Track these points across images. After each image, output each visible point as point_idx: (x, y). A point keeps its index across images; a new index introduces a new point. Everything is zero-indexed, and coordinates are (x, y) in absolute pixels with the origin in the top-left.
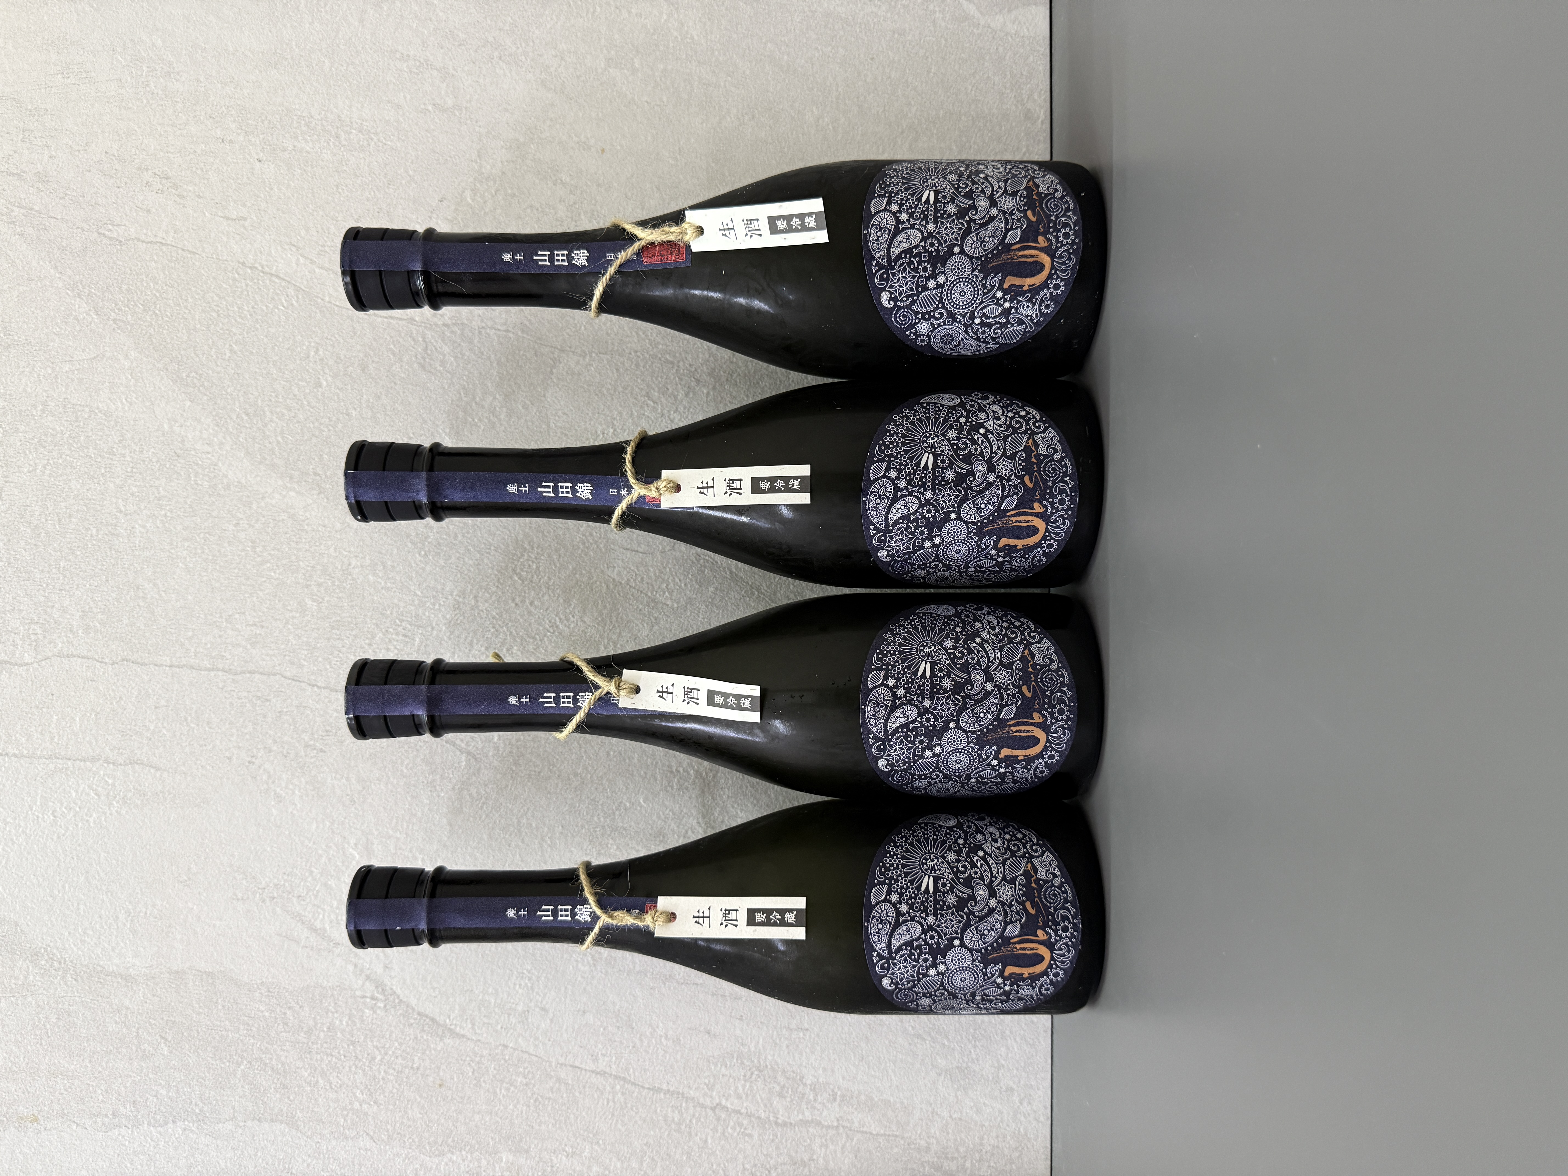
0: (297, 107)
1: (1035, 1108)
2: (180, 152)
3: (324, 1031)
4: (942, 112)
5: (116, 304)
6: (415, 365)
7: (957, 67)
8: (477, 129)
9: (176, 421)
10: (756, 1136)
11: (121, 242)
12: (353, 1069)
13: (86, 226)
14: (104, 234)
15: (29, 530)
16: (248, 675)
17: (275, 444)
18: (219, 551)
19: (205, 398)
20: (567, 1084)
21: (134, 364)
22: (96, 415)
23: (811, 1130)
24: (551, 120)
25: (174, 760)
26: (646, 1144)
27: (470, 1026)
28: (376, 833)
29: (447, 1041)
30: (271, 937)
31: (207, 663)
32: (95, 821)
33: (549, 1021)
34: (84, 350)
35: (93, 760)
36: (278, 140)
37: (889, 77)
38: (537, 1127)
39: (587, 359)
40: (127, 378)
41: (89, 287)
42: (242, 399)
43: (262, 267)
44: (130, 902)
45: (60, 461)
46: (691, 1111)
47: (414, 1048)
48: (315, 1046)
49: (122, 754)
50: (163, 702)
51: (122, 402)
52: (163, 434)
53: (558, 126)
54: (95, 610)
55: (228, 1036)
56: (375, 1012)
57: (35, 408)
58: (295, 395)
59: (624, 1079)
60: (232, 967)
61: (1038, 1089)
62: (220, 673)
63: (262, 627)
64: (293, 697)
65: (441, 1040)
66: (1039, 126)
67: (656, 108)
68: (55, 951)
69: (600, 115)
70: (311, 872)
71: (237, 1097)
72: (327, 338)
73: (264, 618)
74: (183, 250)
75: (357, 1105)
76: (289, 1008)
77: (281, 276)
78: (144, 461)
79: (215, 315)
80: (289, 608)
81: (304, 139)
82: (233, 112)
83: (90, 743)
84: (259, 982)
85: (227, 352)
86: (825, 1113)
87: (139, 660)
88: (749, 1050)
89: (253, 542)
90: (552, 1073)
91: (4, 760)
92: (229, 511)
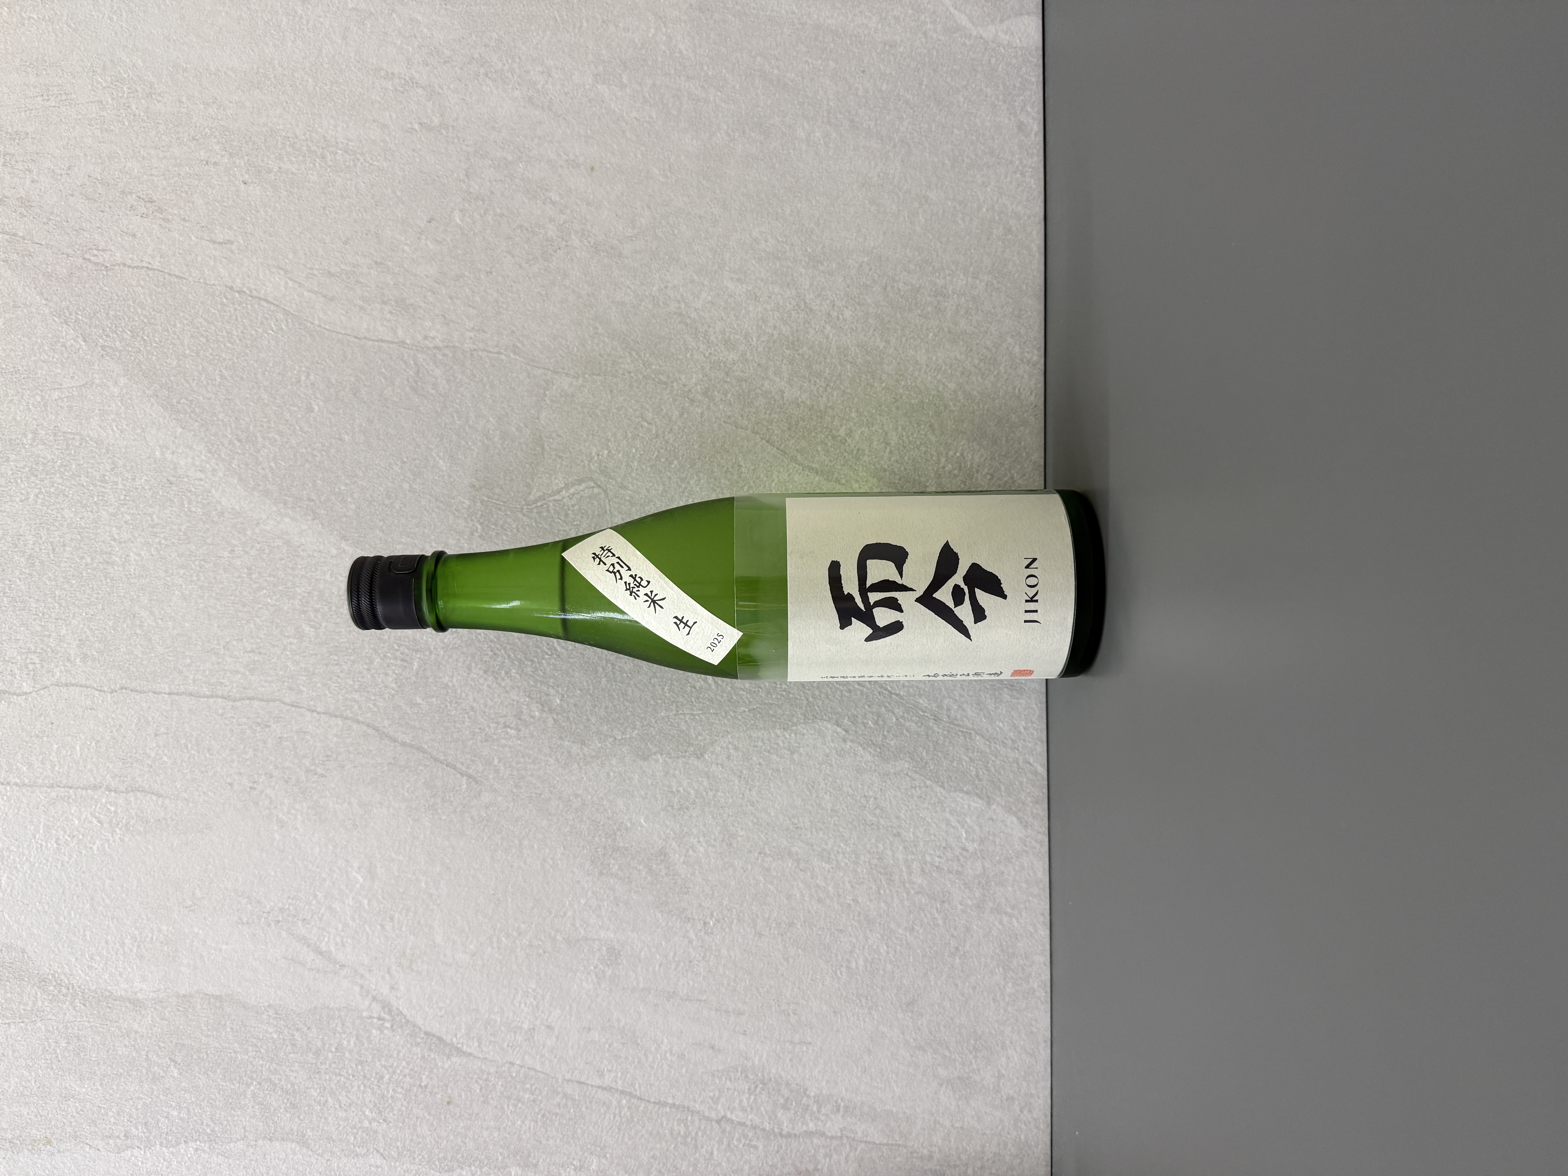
0: (281, 127)
1: (1035, 1116)
2: (164, 175)
3: (332, 1052)
4: (934, 126)
5: (104, 331)
6: (408, 388)
7: (949, 79)
8: (464, 147)
9: (167, 448)
10: (761, 1147)
11: (106, 267)
12: (362, 1088)
13: (70, 251)
14: (89, 260)
15: (23, 559)
16: (247, 702)
17: (267, 470)
18: (215, 578)
19: (197, 424)
20: (573, 1100)
21: (124, 391)
22: (87, 442)
23: (815, 1141)
24: (540, 138)
25: (176, 787)
26: (654, 1157)
27: (476, 1044)
28: (378, 856)
29: (454, 1059)
30: (277, 960)
31: (205, 690)
32: (98, 848)
33: (554, 1039)
34: (72, 378)
35: (95, 788)
36: (263, 161)
37: (880, 91)
38: (544, 1142)
39: (580, 380)
40: (117, 405)
41: (76, 313)
42: (233, 425)
43: (251, 291)
44: (136, 928)
45: (52, 490)
46: (697, 1123)
47: (421, 1067)
48: (323, 1067)
49: (124, 782)
50: (163, 730)
51: (112, 430)
52: (155, 461)
53: (546, 145)
54: (91, 638)
55: (237, 1058)
56: (382, 1032)
57: (26, 437)
58: (287, 421)
59: (630, 1094)
60: (239, 990)
61: (1039, 1098)
62: (220, 700)
63: (260, 653)
64: (293, 722)
65: (448, 1058)
66: (1033, 139)
67: (645, 125)
68: (63, 977)
69: (589, 132)
70: (315, 896)
71: (248, 1118)
72: (318, 363)
73: (262, 645)
74: (170, 274)
75: (366, 1124)
76: (298, 1030)
77: (270, 300)
78: (137, 489)
79: (204, 340)
80: (286, 634)
81: (290, 160)
82: (217, 133)
83: (91, 771)
84: (266, 1004)
85: (218, 378)
86: (829, 1124)
87: (138, 688)
88: (753, 1064)
89: (249, 569)
90: (559, 1089)
91: (6, 789)
92: (223, 537)
